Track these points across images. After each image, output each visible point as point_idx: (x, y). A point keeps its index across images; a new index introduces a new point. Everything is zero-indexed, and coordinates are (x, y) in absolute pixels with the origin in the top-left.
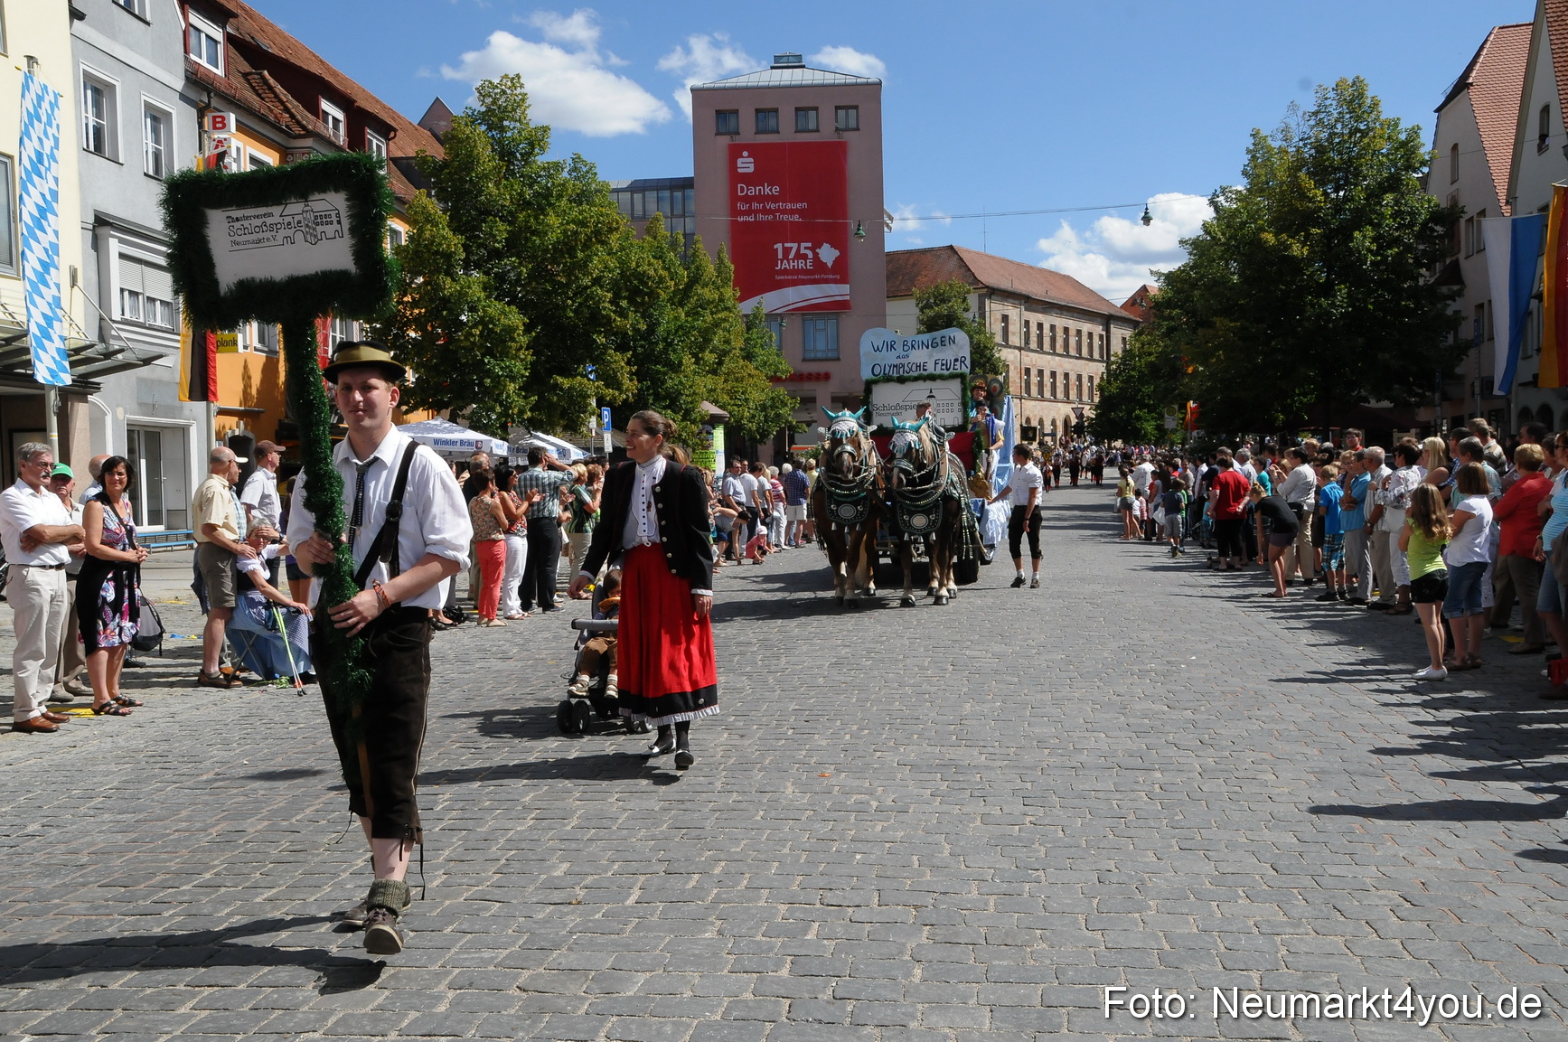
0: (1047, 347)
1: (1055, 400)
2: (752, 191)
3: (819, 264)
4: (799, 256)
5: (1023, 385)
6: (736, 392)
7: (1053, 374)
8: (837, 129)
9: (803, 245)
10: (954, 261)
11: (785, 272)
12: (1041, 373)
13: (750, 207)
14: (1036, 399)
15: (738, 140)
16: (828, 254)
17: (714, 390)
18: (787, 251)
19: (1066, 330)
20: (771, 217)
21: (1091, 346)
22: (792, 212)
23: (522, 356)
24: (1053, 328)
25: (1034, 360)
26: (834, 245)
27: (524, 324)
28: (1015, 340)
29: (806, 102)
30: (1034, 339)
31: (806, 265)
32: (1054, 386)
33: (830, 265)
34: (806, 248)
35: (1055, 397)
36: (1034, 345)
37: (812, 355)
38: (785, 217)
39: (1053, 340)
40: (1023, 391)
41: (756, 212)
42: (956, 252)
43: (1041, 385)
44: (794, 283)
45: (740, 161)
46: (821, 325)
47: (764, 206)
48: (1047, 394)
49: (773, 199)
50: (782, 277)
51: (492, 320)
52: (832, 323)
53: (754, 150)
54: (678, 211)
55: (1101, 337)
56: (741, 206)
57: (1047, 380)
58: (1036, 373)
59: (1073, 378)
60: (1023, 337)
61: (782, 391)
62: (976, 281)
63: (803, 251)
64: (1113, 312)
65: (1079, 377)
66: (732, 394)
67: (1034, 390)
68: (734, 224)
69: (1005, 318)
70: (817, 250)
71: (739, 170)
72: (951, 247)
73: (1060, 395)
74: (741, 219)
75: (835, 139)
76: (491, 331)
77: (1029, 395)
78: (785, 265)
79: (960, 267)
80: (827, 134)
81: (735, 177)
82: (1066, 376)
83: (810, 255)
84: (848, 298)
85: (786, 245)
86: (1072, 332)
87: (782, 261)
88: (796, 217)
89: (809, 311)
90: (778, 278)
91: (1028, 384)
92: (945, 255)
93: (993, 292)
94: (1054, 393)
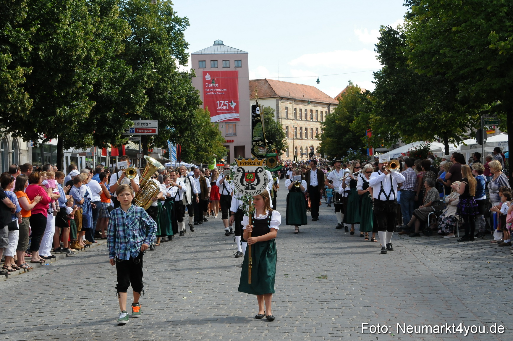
0: (303, 118)
1: (307, 139)
2: (210, 85)
3: (230, 108)
5: (294, 134)
7: (306, 129)
8: (235, 67)
9: (225, 102)
10: (266, 86)
11: (220, 110)
12: (301, 128)
13: (209, 90)
14: (299, 139)
15: (206, 70)
16: (233, 104)
18: (220, 103)
19: (311, 111)
20: (216, 93)
21: (322, 116)
22: (222, 92)
24: (306, 110)
25: (298, 123)
26: (234, 102)
28: (291, 116)
29: (226, 58)
30: (298, 115)
31: (226, 108)
32: (306, 134)
33: (233, 108)
35: (307, 138)
36: (298, 118)
37: (228, 135)
38: (220, 93)
39: (306, 115)
40: (294, 136)
41: (211, 92)
42: (267, 82)
43: (301, 133)
44: (223, 113)
45: (206, 76)
46: (231, 126)
47: (214, 90)
48: (304, 137)
49: (217, 88)
52: (234, 125)
53: (210, 73)
55: (326, 112)
56: (207, 90)
57: (304, 131)
58: (299, 129)
59: (314, 130)
60: (294, 115)
62: (275, 94)
63: (225, 104)
64: (331, 102)
65: (317, 129)
67: (299, 136)
68: (205, 95)
69: (287, 108)
70: (230, 103)
71: (206, 79)
72: (265, 79)
73: (309, 137)
74: (207, 94)
75: (234, 70)
77: (297, 138)
78: (220, 108)
79: (269, 88)
80: (232, 69)
81: (205, 81)
82: (312, 129)
83: (227, 105)
84: (239, 117)
85: (220, 102)
86: (314, 112)
87: (219, 106)
88: (223, 93)
89: (227, 122)
90: (218, 111)
91: (296, 133)
92: (263, 82)
93: (282, 98)
94: (307, 136)
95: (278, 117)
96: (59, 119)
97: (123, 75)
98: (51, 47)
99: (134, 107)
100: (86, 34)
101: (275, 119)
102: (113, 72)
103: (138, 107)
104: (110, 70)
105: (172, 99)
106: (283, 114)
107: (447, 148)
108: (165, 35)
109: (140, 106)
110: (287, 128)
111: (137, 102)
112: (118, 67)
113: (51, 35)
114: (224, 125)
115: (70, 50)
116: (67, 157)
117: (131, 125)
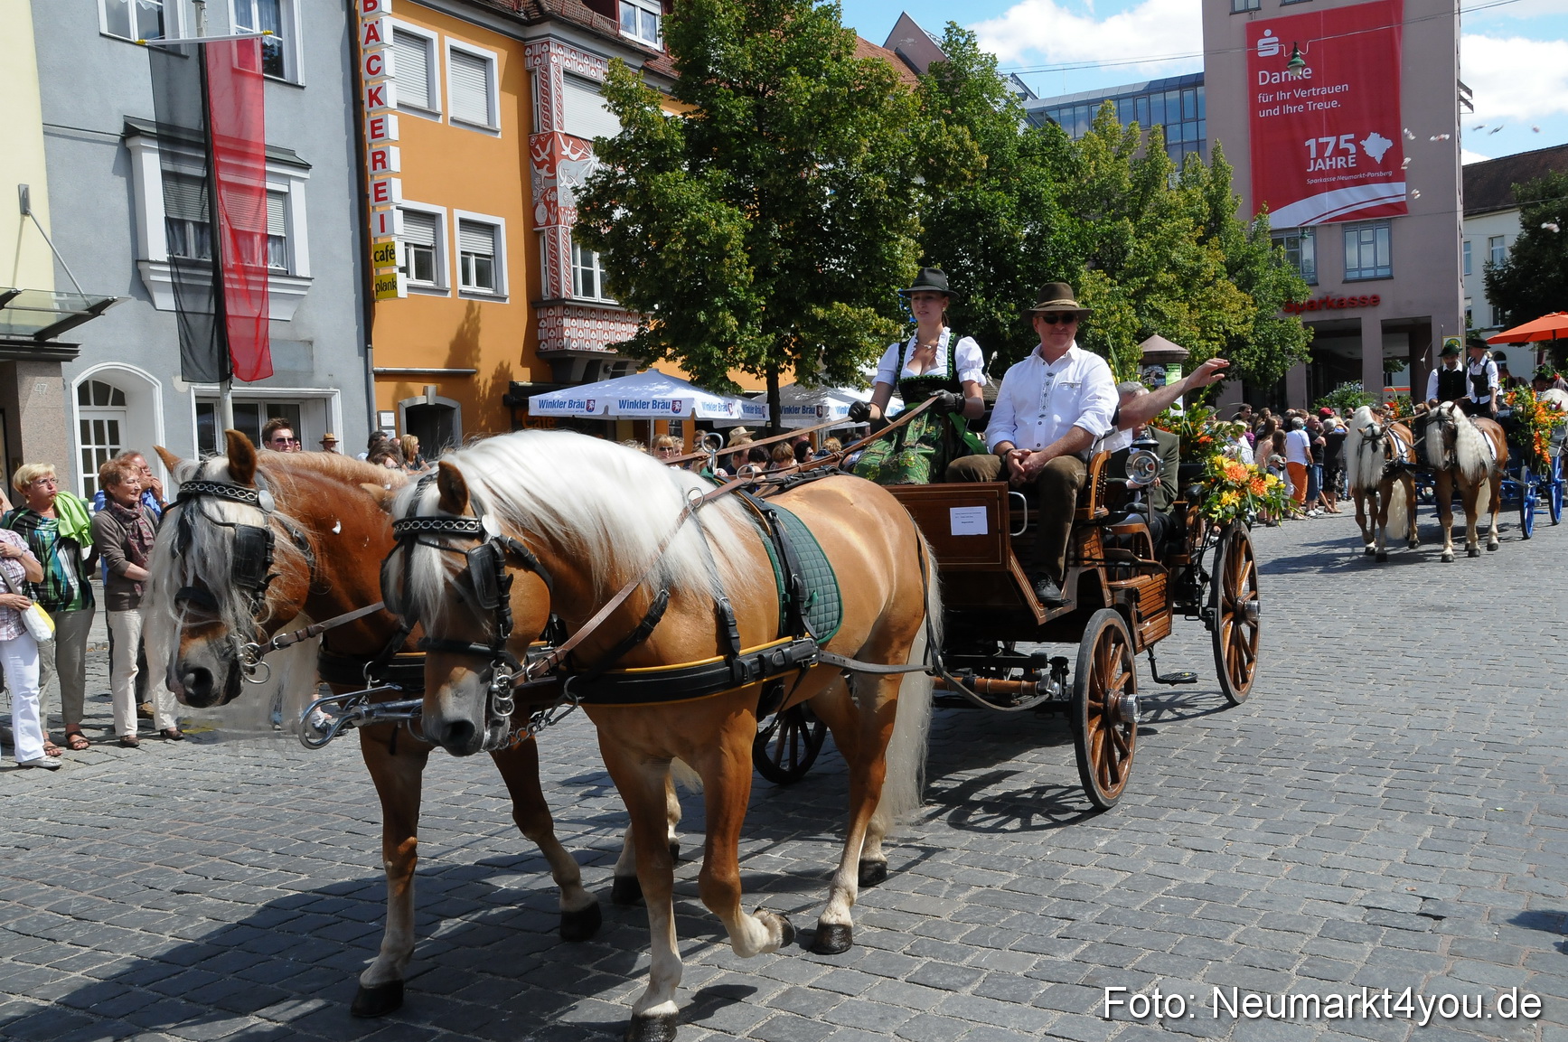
2: (1276, 79)
3: (1363, 160)
4: (1339, 152)
6: (1212, 322)
9: (1343, 138)
11: (1321, 173)
13: (1274, 98)
15: (1260, 17)
16: (1376, 146)
17: (1175, 322)
18: (1321, 148)
20: (1301, 107)
22: (1329, 98)
23: (742, 277)
26: (1383, 134)
27: (747, 232)
31: (1347, 163)
33: (1379, 161)
34: (1347, 141)
37: (1356, 275)
38: (1320, 105)
41: (1284, 102)
44: (1331, 187)
45: (1261, 42)
46: (1367, 235)
47: (1293, 95)
49: (1305, 84)
50: (1316, 181)
51: (701, 227)
52: (1383, 234)
53: (1279, 27)
54: (1189, 114)
56: (1264, 98)
61: (1298, 320)
63: (1342, 145)
66: (1204, 325)
68: (1254, 121)
70: (1362, 143)
71: (1260, 54)
74: (1262, 114)
76: (698, 243)
78: (1320, 165)
83: (1352, 148)
84: (1404, 198)
85: (1321, 140)
87: (1315, 160)
88: (1334, 104)
89: (1352, 220)
90: (1310, 182)
114: (1336, 234)
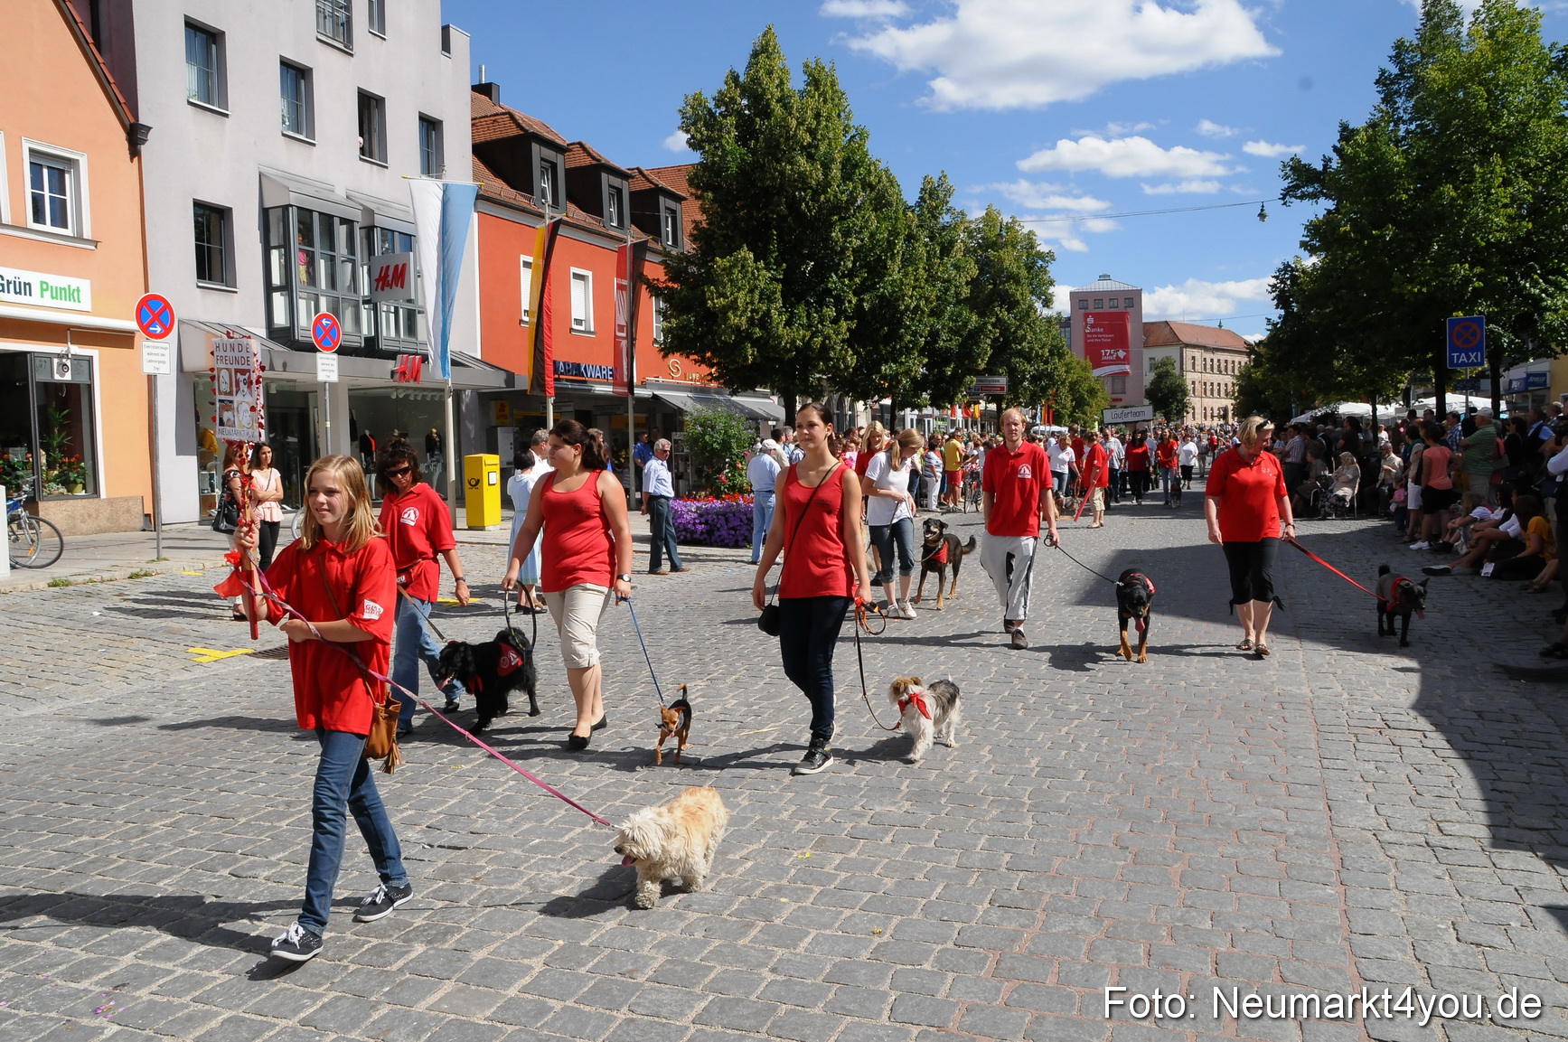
0: (1215, 371)
1: (1220, 398)
2: (1092, 331)
4: (1110, 355)
5: (1202, 391)
7: (1219, 385)
8: (1125, 307)
9: (1112, 351)
10: (1166, 330)
11: (1106, 361)
12: (1212, 384)
13: (1092, 336)
14: (1209, 398)
15: (1088, 311)
16: (1121, 354)
18: (1106, 353)
19: (1226, 361)
20: (1100, 340)
22: (1108, 338)
24: (1219, 361)
25: (1209, 377)
26: (1123, 350)
28: (1198, 368)
29: (1113, 296)
30: (1208, 366)
31: (1113, 358)
32: (1219, 391)
36: (1208, 370)
38: (1105, 340)
39: (1219, 367)
40: (1202, 394)
41: (1095, 338)
42: (1168, 324)
43: (1212, 390)
44: (1109, 365)
45: (1089, 319)
46: (1118, 381)
47: (1097, 336)
48: (1216, 394)
49: (1101, 333)
50: (1104, 363)
53: (1094, 315)
56: (1089, 336)
57: (1216, 388)
58: (1210, 384)
60: (1203, 367)
62: (1178, 340)
63: (1112, 353)
64: (1251, 349)
67: (1208, 393)
68: (1086, 342)
69: (1194, 358)
70: (1117, 352)
71: (1089, 323)
72: (1166, 322)
73: (1222, 395)
74: (1088, 341)
75: (1123, 311)
77: (1206, 396)
78: (1106, 358)
79: (1170, 333)
80: (1121, 309)
81: (1086, 325)
82: (1226, 385)
83: (1115, 354)
84: (1129, 371)
85: (1106, 351)
86: (1230, 362)
87: (1104, 356)
88: (1109, 340)
89: (1114, 376)
91: (1205, 390)
92: (1163, 325)
93: (1187, 346)
94: (1219, 394)
95: (1182, 368)
96: (884, 377)
97: (965, 325)
98: (878, 297)
99: (976, 362)
100: (916, 280)
101: (1177, 372)
102: (953, 321)
103: (980, 361)
104: (950, 319)
105: (1031, 349)
106: (1188, 365)
107: (1374, 410)
108: (1024, 272)
109: (982, 360)
110: (1193, 383)
111: (979, 354)
112: (960, 314)
113: (878, 283)
114: (1110, 379)
115: (897, 300)
116: (912, 420)
117: (972, 382)
